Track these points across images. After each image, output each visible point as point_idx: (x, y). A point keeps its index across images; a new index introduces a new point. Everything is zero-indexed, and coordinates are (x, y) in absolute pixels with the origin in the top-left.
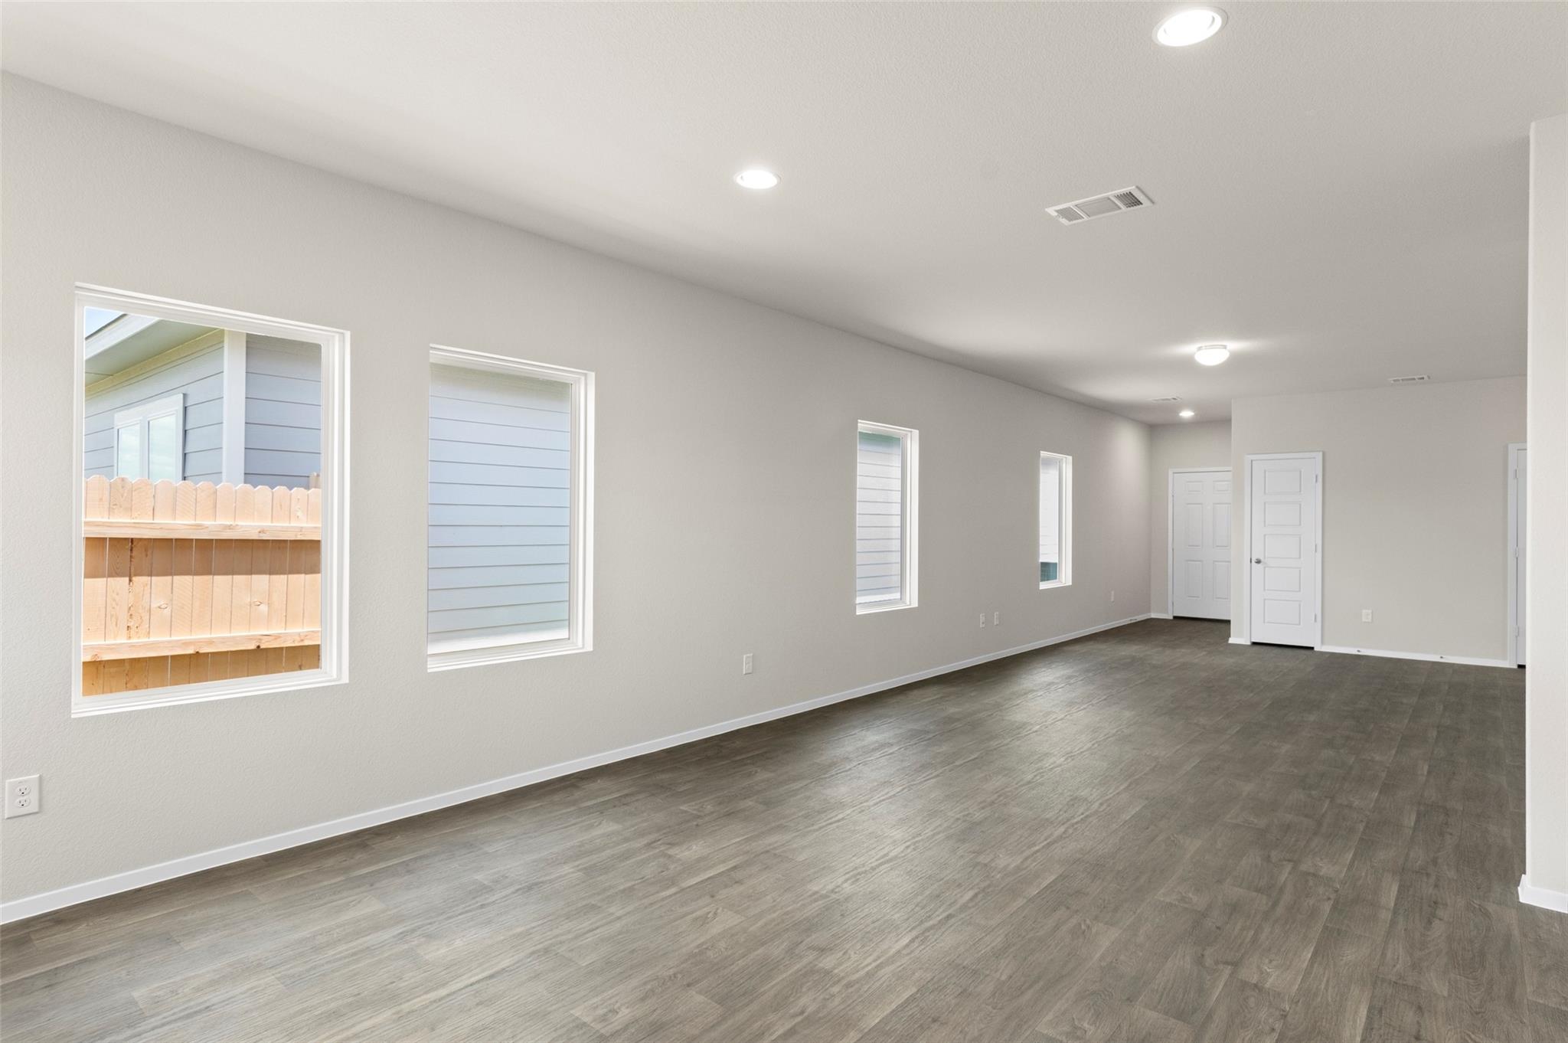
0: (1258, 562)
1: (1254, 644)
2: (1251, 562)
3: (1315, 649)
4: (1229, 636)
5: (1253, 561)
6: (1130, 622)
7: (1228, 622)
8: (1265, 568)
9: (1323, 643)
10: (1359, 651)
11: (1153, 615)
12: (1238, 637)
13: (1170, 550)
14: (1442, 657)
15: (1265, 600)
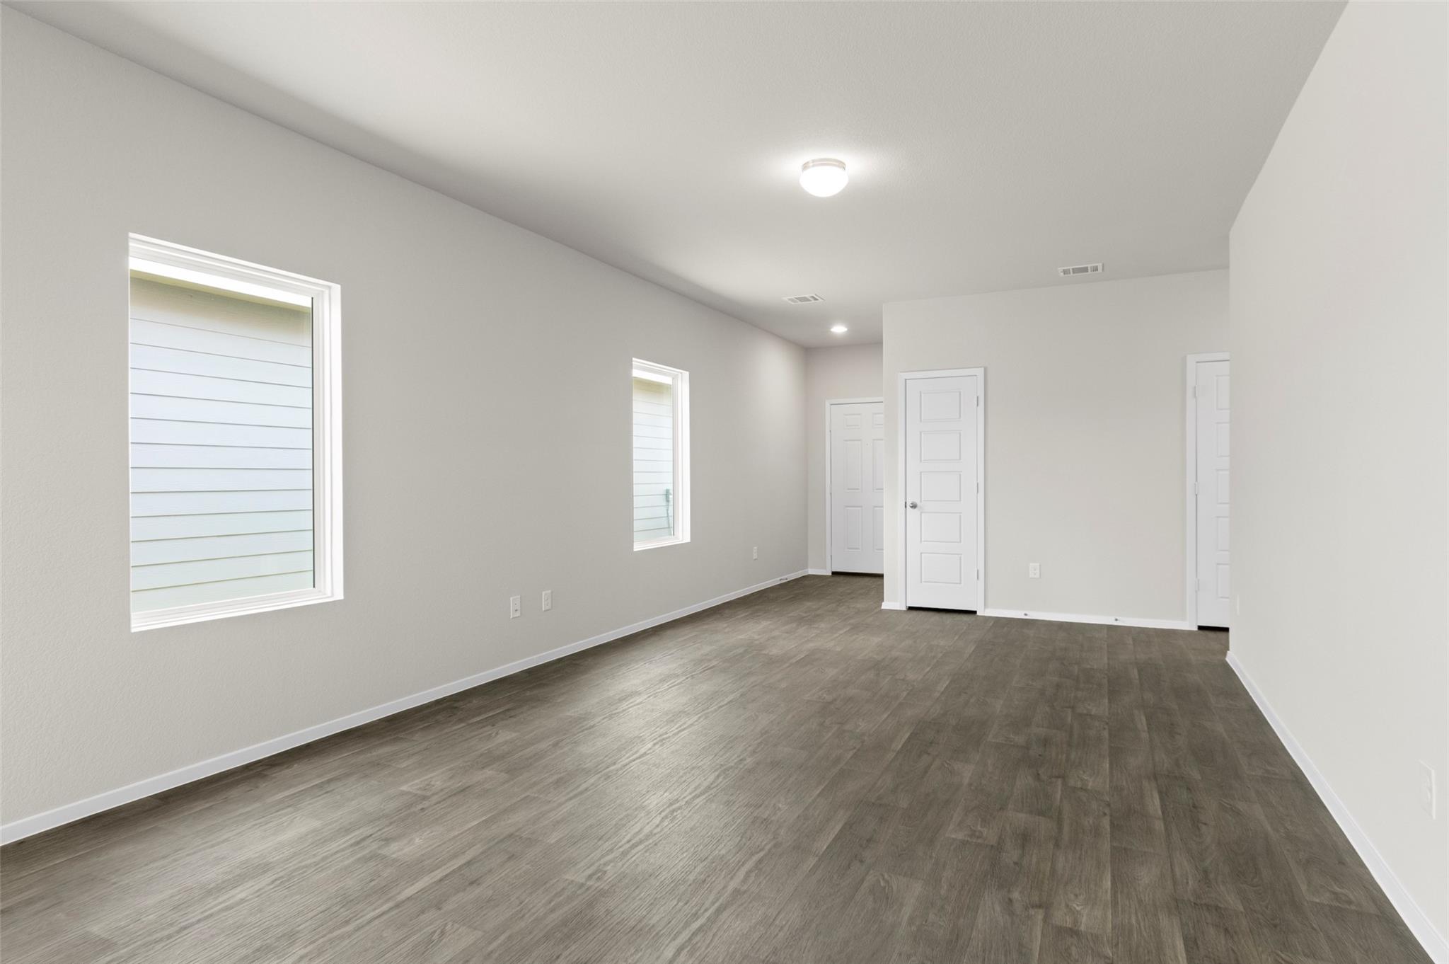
0: (914, 506)
1: (911, 608)
2: (906, 507)
3: (978, 614)
4: (883, 600)
5: (908, 507)
6: (779, 583)
7: (881, 576)
8: (921, 513)
9: (986, 606)
10: (1026, 615)
11: (811, 571)
12: (893, 601)
13: (828, 496)
14: (1116, 620)
15: (921, 554)
